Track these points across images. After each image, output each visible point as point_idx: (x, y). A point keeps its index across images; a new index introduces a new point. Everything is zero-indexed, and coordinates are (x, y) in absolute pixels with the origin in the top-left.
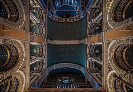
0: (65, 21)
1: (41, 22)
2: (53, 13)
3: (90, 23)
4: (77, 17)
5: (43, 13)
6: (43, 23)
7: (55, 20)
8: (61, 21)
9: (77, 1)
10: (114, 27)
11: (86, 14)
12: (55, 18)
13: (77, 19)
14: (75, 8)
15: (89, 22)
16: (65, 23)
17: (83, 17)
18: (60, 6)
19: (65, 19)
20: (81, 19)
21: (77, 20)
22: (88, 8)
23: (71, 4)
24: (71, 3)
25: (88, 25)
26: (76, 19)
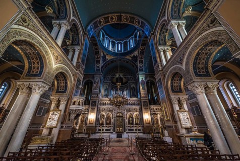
0: (121, 16)
1: (169, 21)
2: (141, 32)
3: (72, 18)
4: (100, 24)
5: (158, 36)
6: (166, 18)
7: (140, 20)
8: (128, 15)
9: (104, 47)
10: (12, 30)
11: (85, 34)
12: (139, 23)
13: (100, 22)
14: (106, 36)
15: (73, 20)
16: (120, 12)
17: (89, 27)
18: (128, 40)
19: (121, 20)
20: (93, 23)
21: (98, 19)
22: (86, 44)
23: (113, 42)
24: (112, 44)
25: (73, 11)
26: (101, 20)
